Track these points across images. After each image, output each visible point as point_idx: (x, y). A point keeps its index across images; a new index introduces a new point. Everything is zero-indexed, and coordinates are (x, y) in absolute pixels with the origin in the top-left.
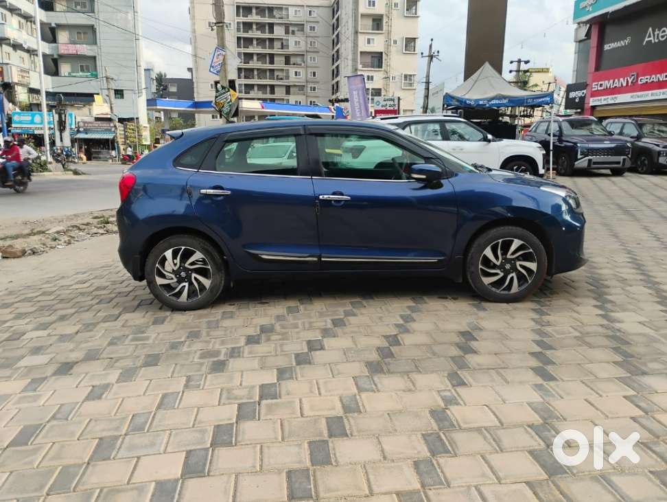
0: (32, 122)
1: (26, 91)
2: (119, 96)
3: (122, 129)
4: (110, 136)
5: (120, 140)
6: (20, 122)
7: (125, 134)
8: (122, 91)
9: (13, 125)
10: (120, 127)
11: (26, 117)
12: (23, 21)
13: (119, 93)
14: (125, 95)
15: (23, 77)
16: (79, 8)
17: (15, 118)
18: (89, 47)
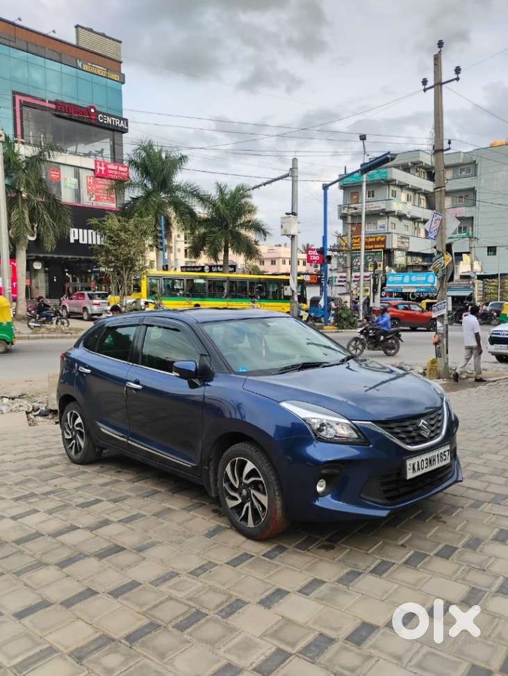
0: (402, 282)
1: (405, 254)
2: (492, 253)
3: (482, 285)
4: (467, 293)
5: (477, 297)
6: (393, 282)
7: (483, 290)
8: (495, 247)
9: (387, 285)
10: (478, 285)
11: (399, 278)
12: (411, 194)
13: (492, 250)
14: (497, 252)
15: (402, 243)
16: (464, 173)
17: (390, 279)
18: (467, 209)
